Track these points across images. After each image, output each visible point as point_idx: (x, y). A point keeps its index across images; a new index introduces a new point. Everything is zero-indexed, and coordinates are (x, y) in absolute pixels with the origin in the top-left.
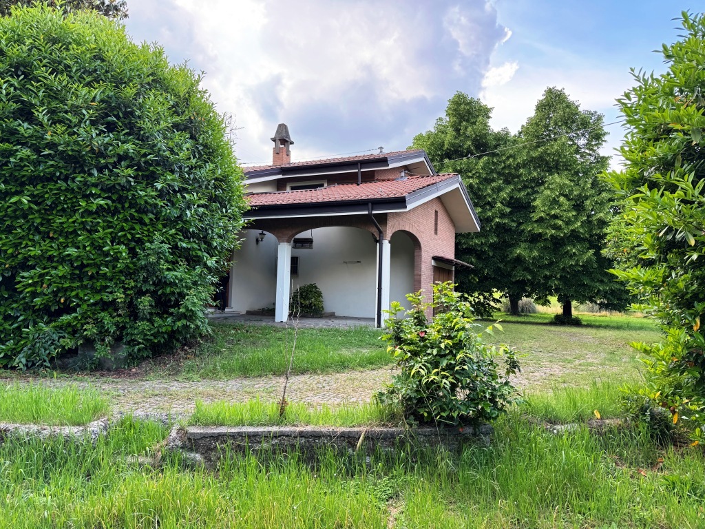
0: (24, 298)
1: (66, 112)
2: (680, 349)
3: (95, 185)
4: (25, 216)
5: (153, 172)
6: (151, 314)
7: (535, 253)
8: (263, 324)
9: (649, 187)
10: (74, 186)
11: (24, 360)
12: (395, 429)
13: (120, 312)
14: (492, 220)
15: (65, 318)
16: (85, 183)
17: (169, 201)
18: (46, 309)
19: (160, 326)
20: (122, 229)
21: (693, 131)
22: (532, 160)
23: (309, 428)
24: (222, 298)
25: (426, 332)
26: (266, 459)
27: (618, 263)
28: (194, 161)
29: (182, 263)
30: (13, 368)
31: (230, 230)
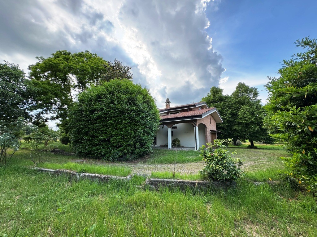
0: (111, 144)
1: (121, 101)
2: (299, 160)
3: (127, 117)
4: (112, 125)
5: (139, 113)
6: (139, 147)
7: (240, 128)
9: (280, 111)
10: (122, 118)
11: (111, 159)
12: (206, 182)
13: (132, 147)
14: (226, 119)
15: (120, 148)
16: (124, 117)
17: (142, 120)
18: (116, 146)
19: (141, 150)
20: (132, 127)
21: (293, 93)
22: (236, 102)
23: (181, 180)
25: (213, 154)
26: (171, 188)
27: (268, 130)
28: (148, 110)
29: (146, 134)
30: (109, 160)
31: (157, 126)
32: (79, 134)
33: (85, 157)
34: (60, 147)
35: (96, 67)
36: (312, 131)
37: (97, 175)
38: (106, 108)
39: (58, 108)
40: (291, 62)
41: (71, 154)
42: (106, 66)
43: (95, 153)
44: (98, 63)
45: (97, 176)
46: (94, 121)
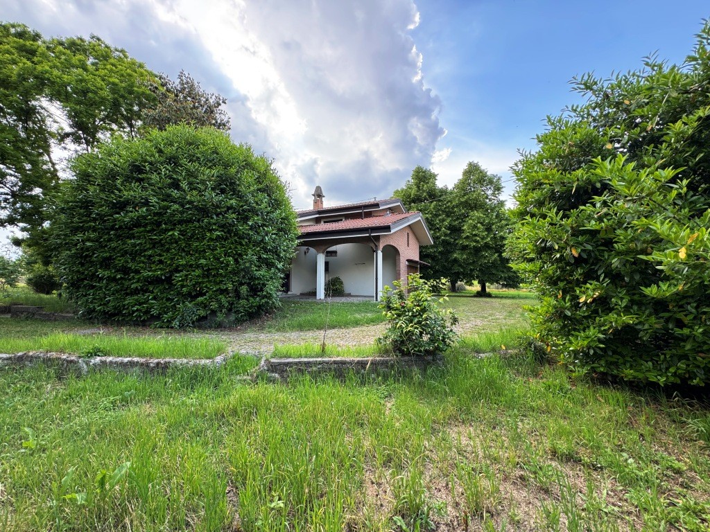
0: (177, 288)
1: (198, 183)
2: (550, 309)
3: (215, 224)
4: (176, 242)
5: (247, 216)
6: (247, 296)
7: (465, 256)
8: (310, 300)
9: (530, 216)
10: (203, 225)
11: (178, 323)
12: (388, 358)
13: (230, 295)
14: (440, 238)
15: (200, 299)
16: (209, 223)
17: (256, 231)
18: (189, 294)
19: (252, 302)
20: (230, 248)
21: (555, 184)
22: (461, 203)
23: (339, 359)
24: (286, 286)
25: (405, 303)
26: (315, 376)
27: (512, 261)
28: (269, 209)
29: (264, 266)
30: (172, 328)
31: (290, 247)
32: (82, 264)
33: (105, 323)
34: (27, 299)
35: (124, 88)
36: (576, 255)
37: (136, 359)
38: (159, 199)
39: (14, 194)
40: (560, 123)
41: (64, 317)
42: (156, 88)
43: (134, 312)
44: (130, 75)
45: (137, 362)
46: (126, 231)
